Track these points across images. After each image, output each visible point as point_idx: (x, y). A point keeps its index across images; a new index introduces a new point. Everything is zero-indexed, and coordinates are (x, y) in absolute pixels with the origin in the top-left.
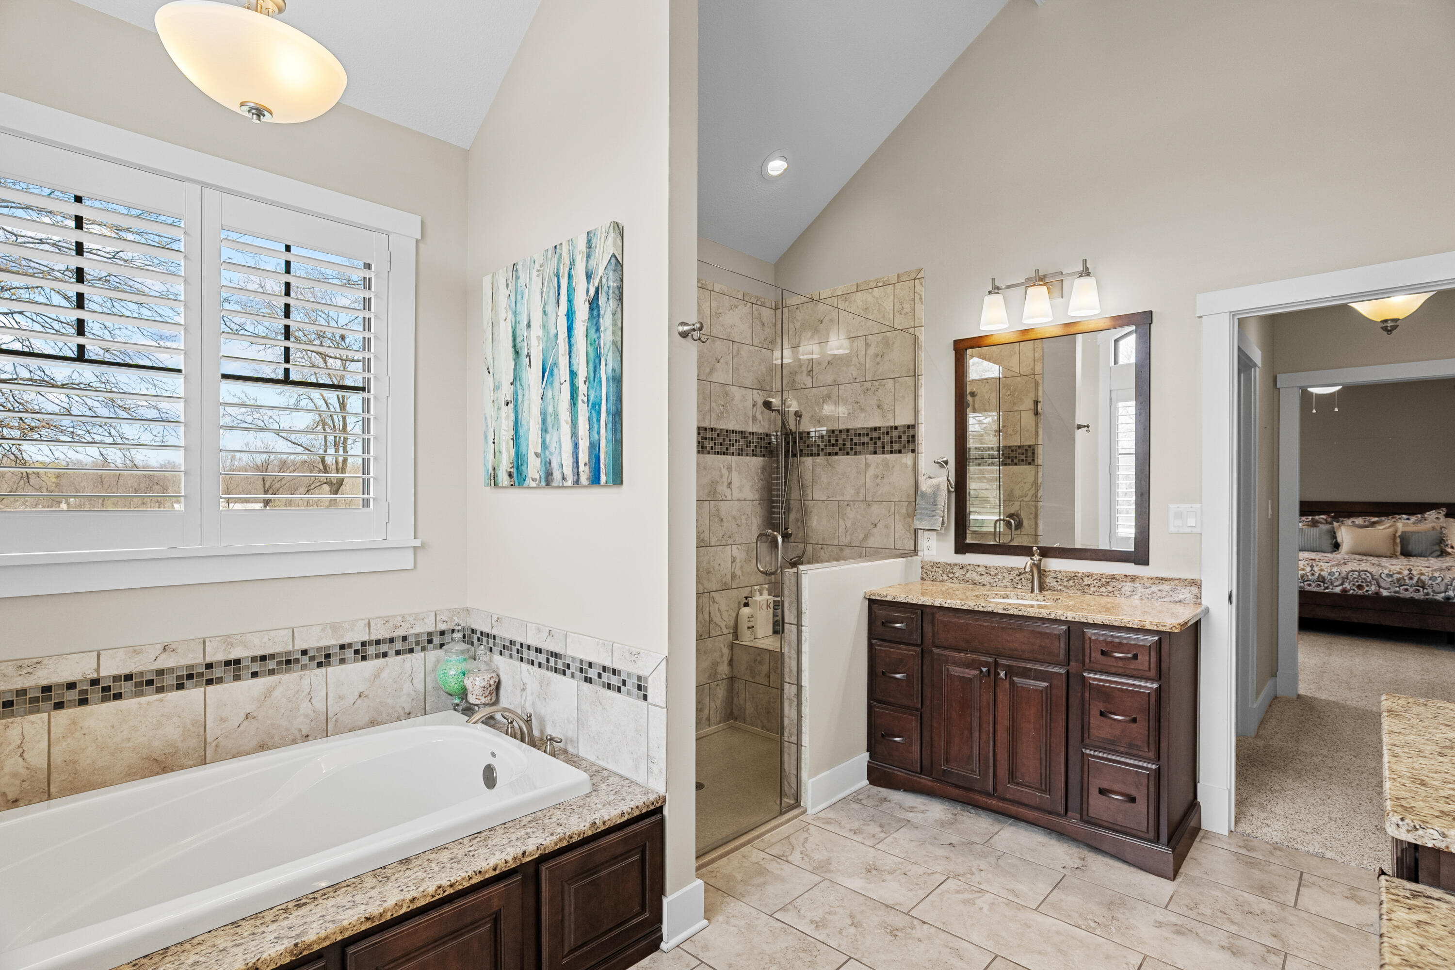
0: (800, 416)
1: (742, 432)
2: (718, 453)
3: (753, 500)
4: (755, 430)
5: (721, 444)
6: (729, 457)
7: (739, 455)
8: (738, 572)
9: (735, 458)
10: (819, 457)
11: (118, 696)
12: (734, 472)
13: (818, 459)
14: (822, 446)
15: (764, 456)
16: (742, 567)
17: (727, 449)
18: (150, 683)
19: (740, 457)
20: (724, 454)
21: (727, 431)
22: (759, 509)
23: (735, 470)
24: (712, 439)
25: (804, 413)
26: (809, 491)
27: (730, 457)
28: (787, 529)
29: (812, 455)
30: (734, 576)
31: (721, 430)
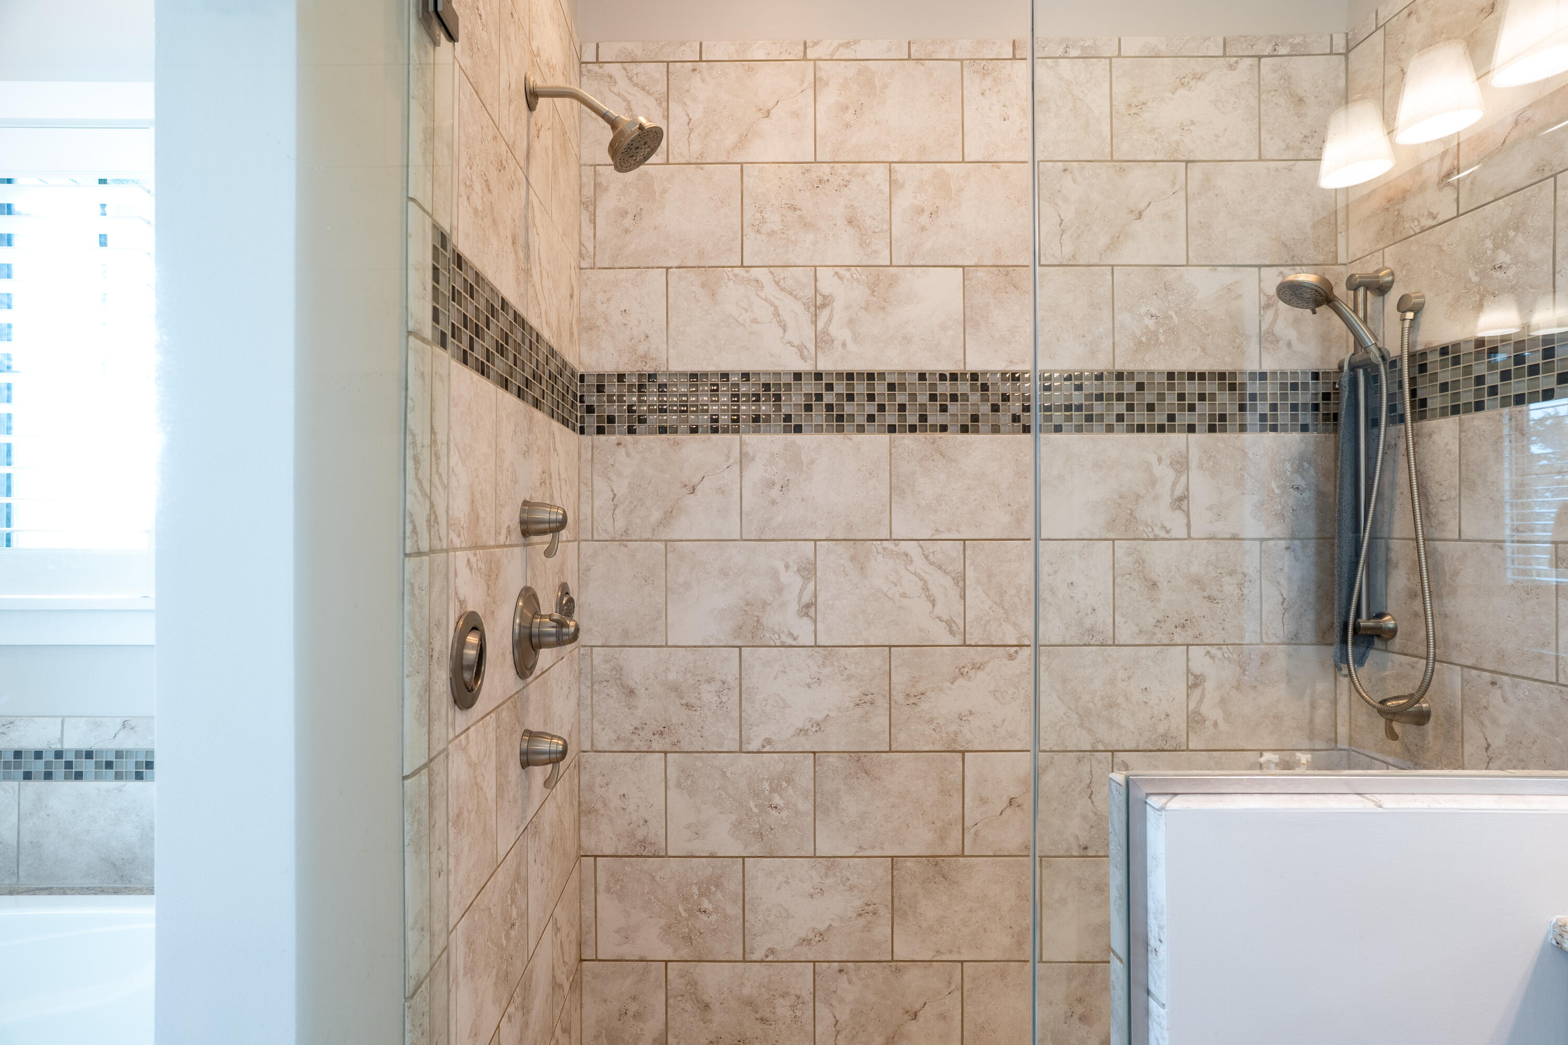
0: (1418, 310)
1: (1222, 376)
2: (1141, 429)
3: (1262, 540)
4: (1268, 366)
5: (1151, 407)
6: (1178, 439)
7: (1212, 429)
8: (1211, 711)
9: (1200, 439)
10: (1481, 414)
11: (79, 776)
12: (1195, 474)
13: (1477, 420)
14: (1492, 379)
15: (1304, 428)
16: (1223, 701)
17: (1171, 418)
18: (109, 765)
19: (1218, 435)
20: (1161, 429)
21: (1171, 376)
22: (1286, 562)
23: (1201, 466)
24: (1120, 397)
25: (1429, 296)
26: (1446, 513)
27: (1183, 436)
28: (1380, 615)
29: (1455, 410)
30: (1195, 720)
31: (1151, 373)
